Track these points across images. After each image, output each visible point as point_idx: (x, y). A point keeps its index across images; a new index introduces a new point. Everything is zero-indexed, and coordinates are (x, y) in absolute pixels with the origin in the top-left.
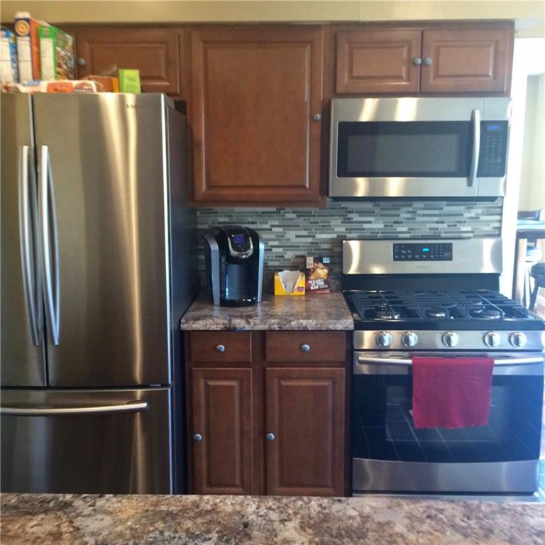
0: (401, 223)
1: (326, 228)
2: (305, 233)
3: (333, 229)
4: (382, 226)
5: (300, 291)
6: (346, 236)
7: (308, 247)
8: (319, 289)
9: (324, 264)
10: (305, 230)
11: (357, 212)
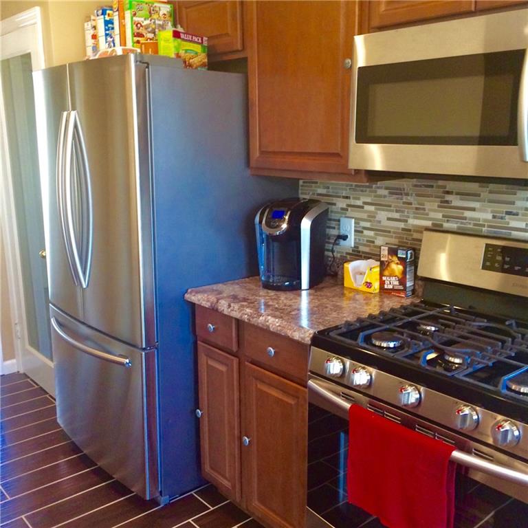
0: (517, 214)
1: (420, 211)
2: (397, 215)
3: (427, 214)
4: (489, 216)
5: (368, 287)
6: (442, 225)
7: (398, 233)
8: (393, 290)
9: (400, 259)
10: (397, 211)
11: (458, 194)
